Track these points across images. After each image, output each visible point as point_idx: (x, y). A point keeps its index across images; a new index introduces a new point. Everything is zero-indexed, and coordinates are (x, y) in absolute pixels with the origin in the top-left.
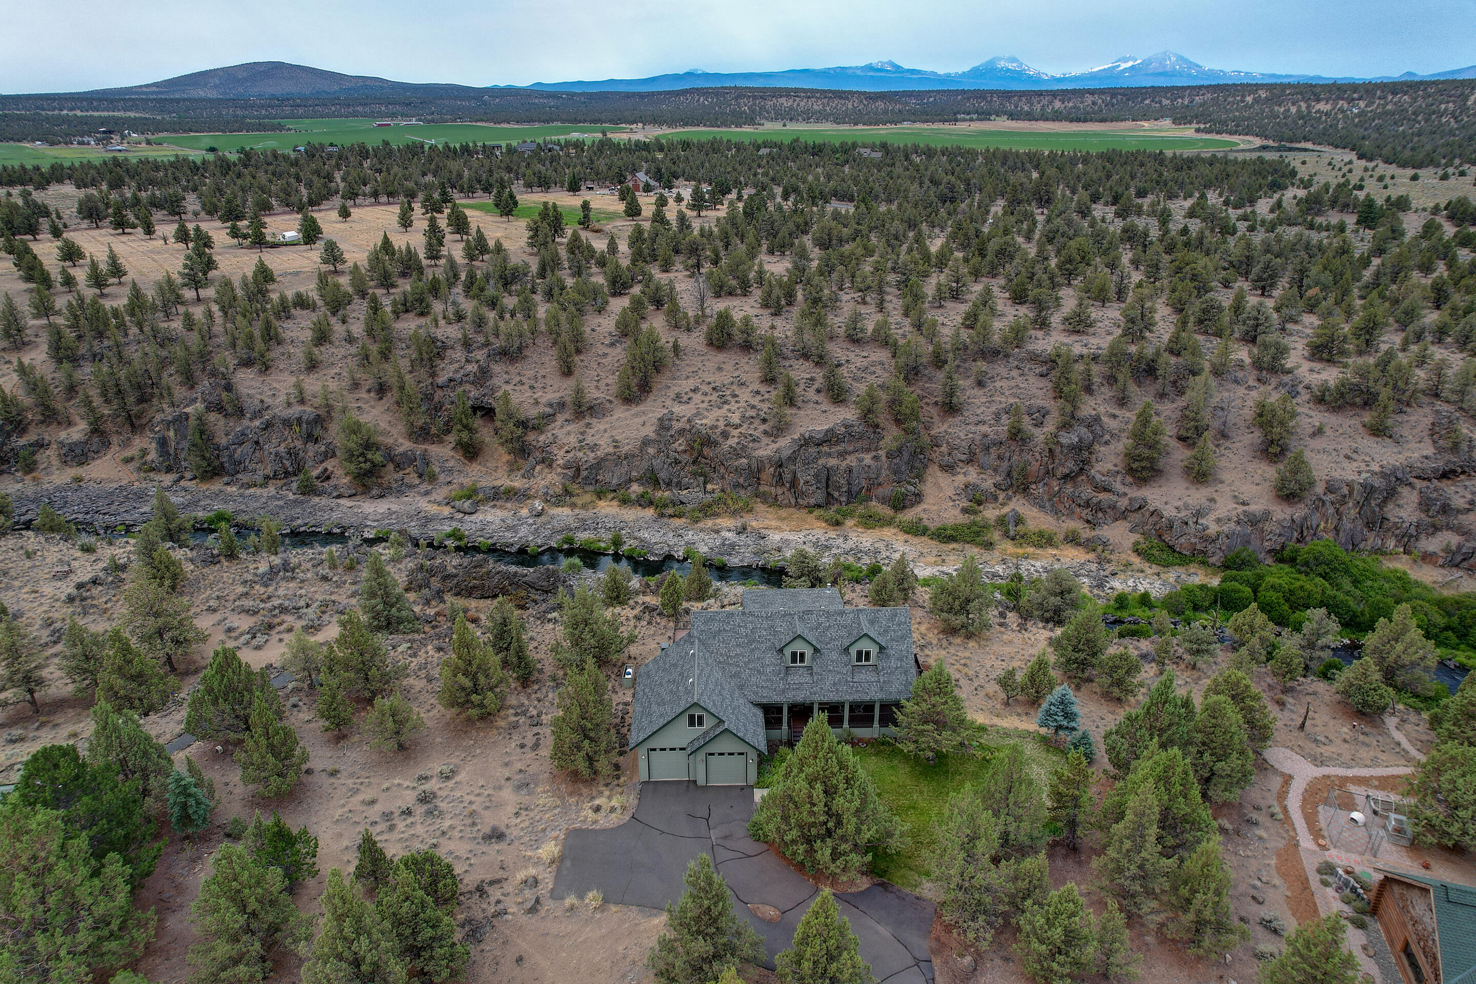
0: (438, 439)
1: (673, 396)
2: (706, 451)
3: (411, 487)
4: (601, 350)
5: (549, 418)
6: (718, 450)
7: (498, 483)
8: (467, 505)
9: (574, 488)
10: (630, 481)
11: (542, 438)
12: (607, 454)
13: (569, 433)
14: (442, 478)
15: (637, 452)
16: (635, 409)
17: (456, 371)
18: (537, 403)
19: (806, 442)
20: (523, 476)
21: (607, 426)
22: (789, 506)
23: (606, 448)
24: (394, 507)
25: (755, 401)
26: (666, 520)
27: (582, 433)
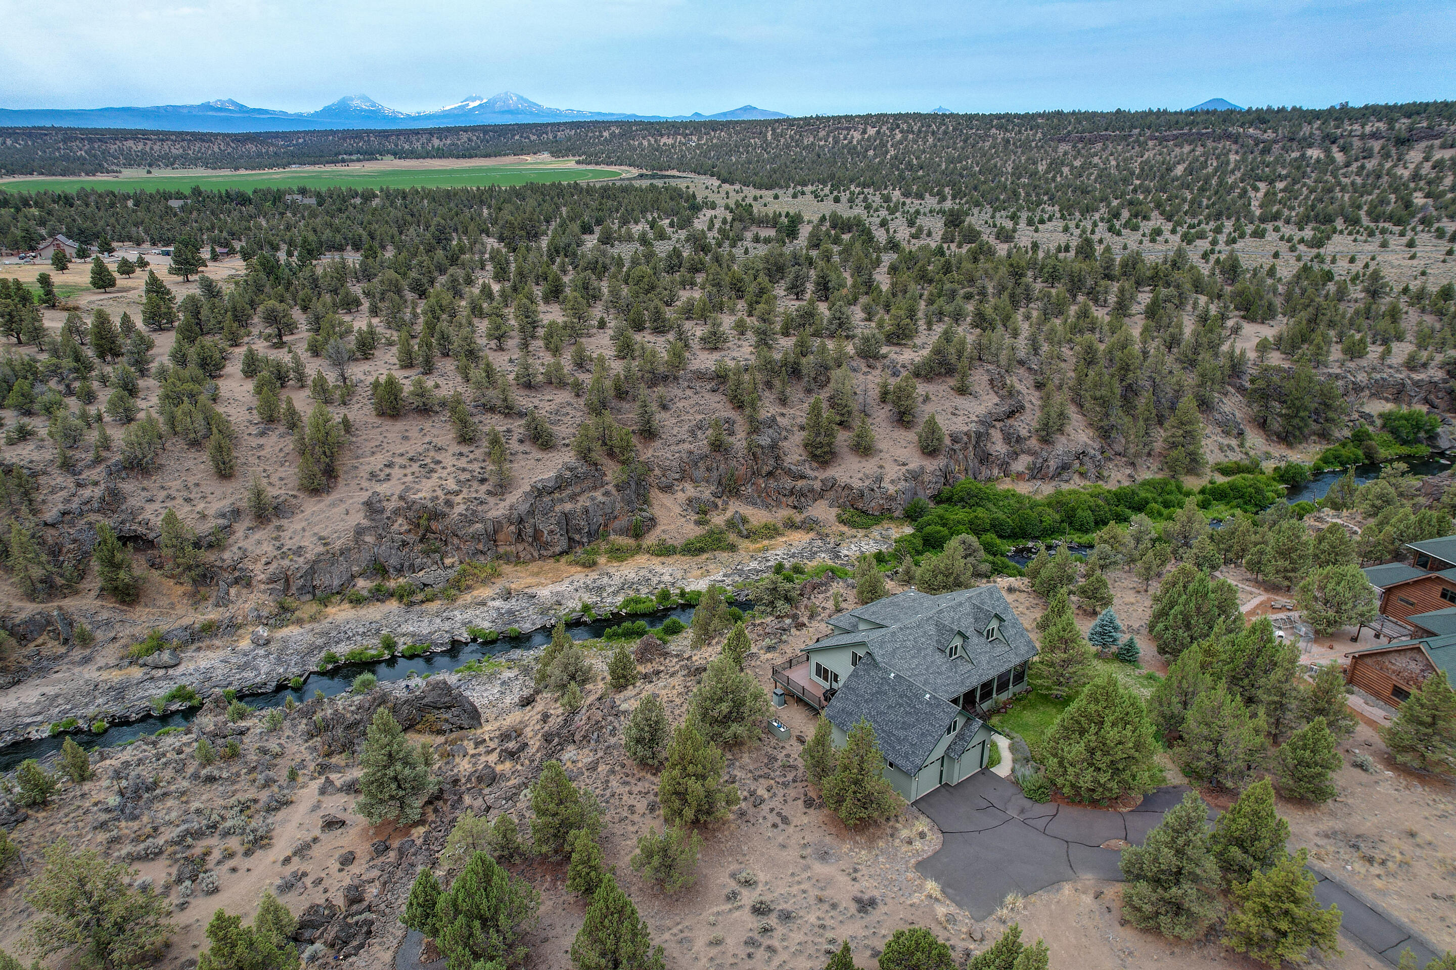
0: (71, 589)
1: (367, 476)
2: (434, 525)
3: (57, 658)
4: (255, 442)
5: (228, 529)
6: (448, 521)
7: (186, 621)
9: (289, 601)
10: (353, 577)
11: (227, 555)
12: (319, 555)
13: (259, 542)
14: (99, 635)
15: (352, 544)
16: (328, 499)
17: (67, 501)
18: (204, 517)
19: (539, 492)
20: (217, 605)
21: (304, 524)
22: (533, 559)
23: (313, 549)
24: (51, 690)
25: (463, 463)
26: (417, 608)
27: (277, 539)
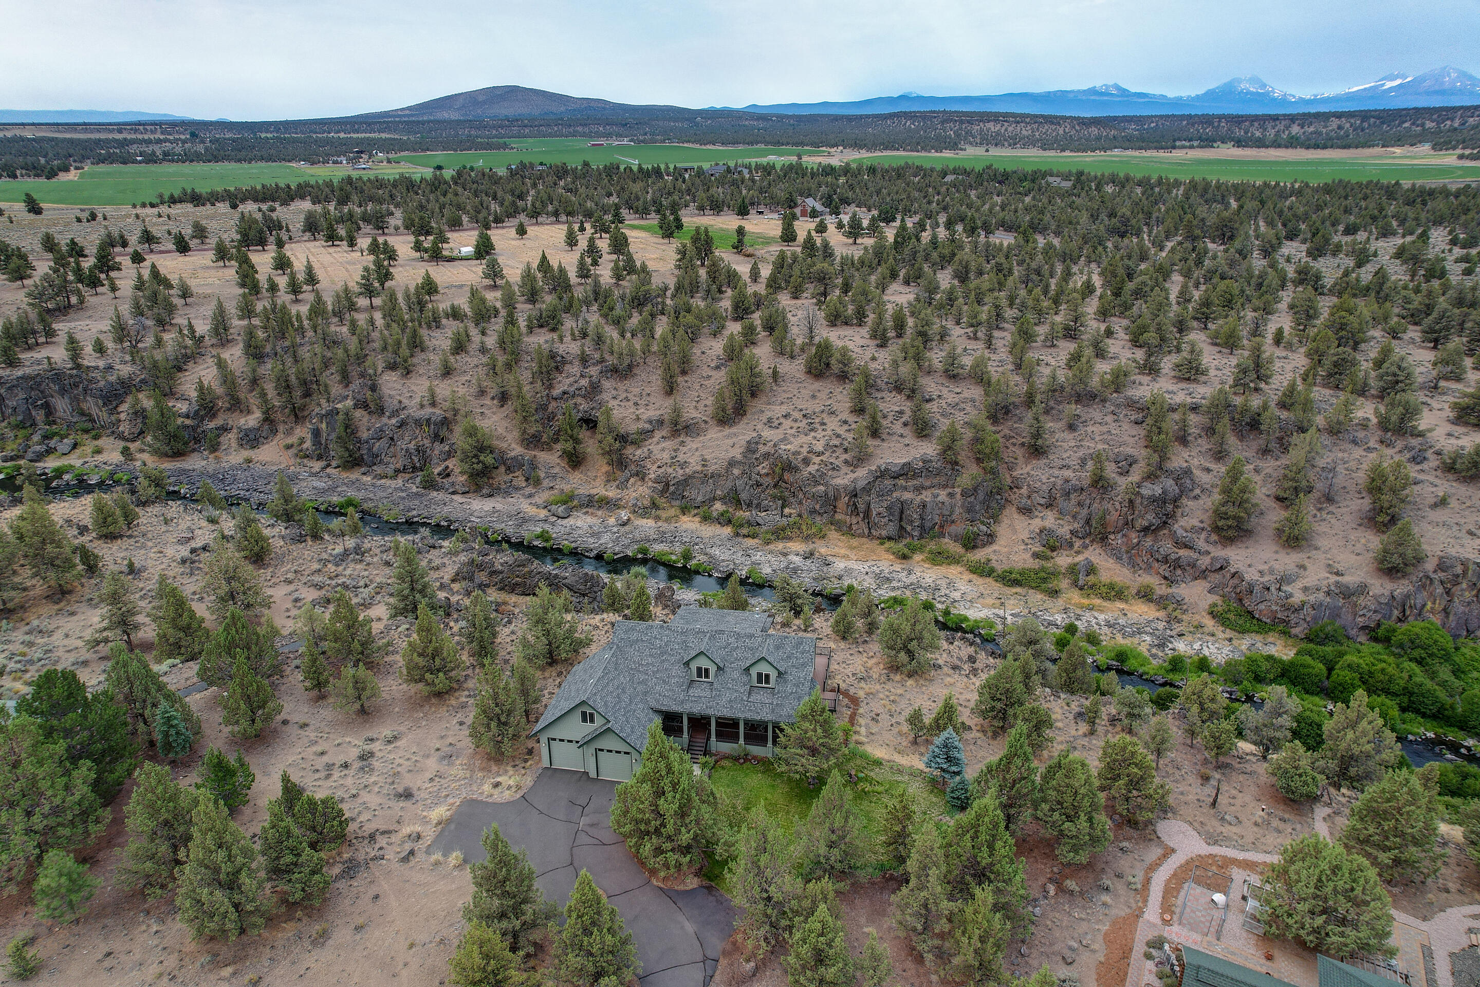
0: (547, 447)
1: (765, 420)
2: (787, 476)
3: (517, 489)
4: (706, 371)
5: (646, 434)
6: (798, 475)
7: (594, 492)
8: (561, 510)
9: (662, 502)
10: (714, 499)
11: (639, 452)
12: (695, 472)
13: (663, 450)
14: (546, 483)
15: (723, 472)
16: (727, 431)
17: (571, 385)
18: (638, 419)
19: (882, 474)
20: (618, 487)
21: (700, 445)
22: (862, 536)
23: (695, 465)
24: (499, 506)
25: (841, 431)
26: (740, 539)
27: (675, 451)
